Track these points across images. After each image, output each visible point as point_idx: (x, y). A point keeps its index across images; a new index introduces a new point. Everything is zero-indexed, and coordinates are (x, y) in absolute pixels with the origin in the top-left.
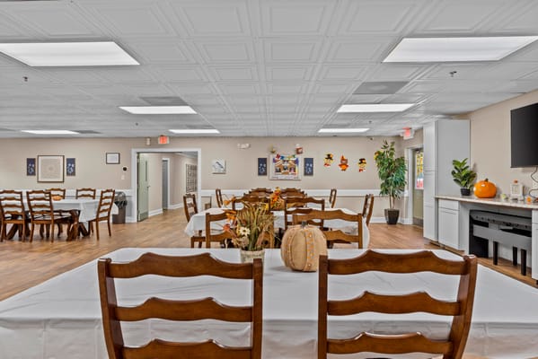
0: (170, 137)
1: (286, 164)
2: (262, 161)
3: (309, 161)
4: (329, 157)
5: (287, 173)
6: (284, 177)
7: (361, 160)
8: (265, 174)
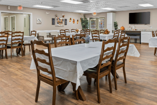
0: (23, 7)
1: (60, 21)
2: (53, 20)
3: (66, 20)
4: (71, 19)
5: (60, 24)
6: (59, 25)
7: (78, 20)
8: (54, 24)
